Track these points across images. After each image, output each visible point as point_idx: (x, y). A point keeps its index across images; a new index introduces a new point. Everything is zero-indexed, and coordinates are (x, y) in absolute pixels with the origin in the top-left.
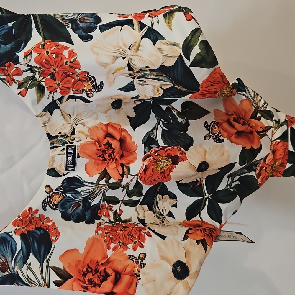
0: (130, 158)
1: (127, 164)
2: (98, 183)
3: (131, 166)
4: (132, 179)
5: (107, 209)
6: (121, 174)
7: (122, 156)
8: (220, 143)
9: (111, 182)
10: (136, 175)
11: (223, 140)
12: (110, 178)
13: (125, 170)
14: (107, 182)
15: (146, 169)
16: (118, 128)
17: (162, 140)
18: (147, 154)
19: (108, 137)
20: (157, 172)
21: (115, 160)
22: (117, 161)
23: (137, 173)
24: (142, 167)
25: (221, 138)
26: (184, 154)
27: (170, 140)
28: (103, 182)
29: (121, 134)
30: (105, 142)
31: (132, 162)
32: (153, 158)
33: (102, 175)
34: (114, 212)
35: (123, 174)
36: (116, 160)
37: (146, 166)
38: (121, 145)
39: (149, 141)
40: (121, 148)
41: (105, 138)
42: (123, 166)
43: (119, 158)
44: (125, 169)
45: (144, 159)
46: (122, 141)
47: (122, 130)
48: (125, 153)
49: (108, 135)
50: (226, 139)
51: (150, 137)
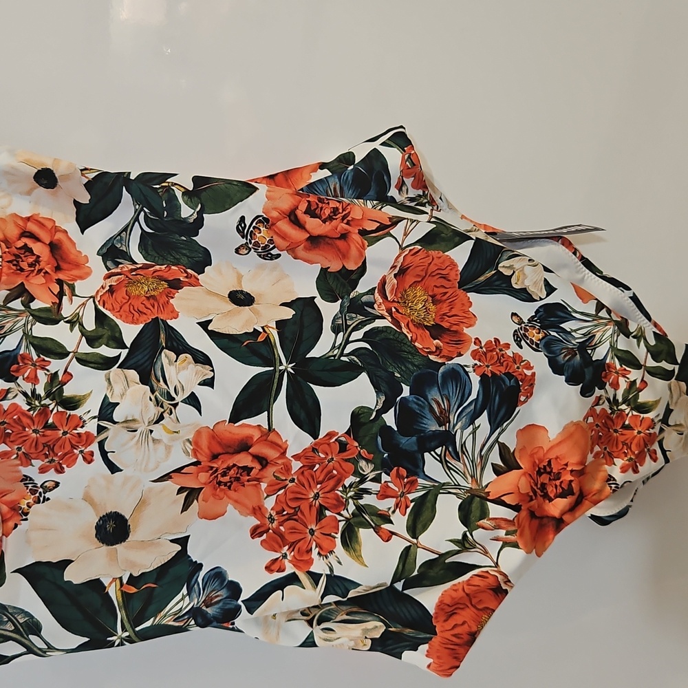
0: (75, 272)
1: (69, 280)
2: (8, 305)
3: (78, 284)
4: (84, 304)
5: (34, 365)
6: (56, 294)
7: (58, 269)
8: (271, 259)
9: (35, 305)
10: (91, 297)
11: (279, 256)
12: (32, 299)
13: (64, 289)
14: (26, 305)
15: (112, 290)
16: (49, 225)
17: (141, 253)
18: (113, 271)
19: (26, 237)
20: (138, 296)
21: (44, 273)
22: (47, 275)
23: (94, 294)
24: (103, 287)
25: (274, 252)
26: (193, 279)
27: (158, 254)
28: (17, 304)
29: (52, 236)
30: (20, 244)
31: (81, 278)
32: (127, 277)
33: (15, 294)
34: (51, 374)
35: (61, 295)
36: (46, 272)
37: (110, 286)
38: (51, 251)
39: (112, 253)
40: (53, 255)
41: (19, 239)
42: (60, 282)
43: (52, 271)
44: (66, 287)
45: (108, 277)
46: (54, 247)
47: (56, 229)
48: (63, 265)
49: (26, 234)
50: (284, 254)
51: (113, 245)
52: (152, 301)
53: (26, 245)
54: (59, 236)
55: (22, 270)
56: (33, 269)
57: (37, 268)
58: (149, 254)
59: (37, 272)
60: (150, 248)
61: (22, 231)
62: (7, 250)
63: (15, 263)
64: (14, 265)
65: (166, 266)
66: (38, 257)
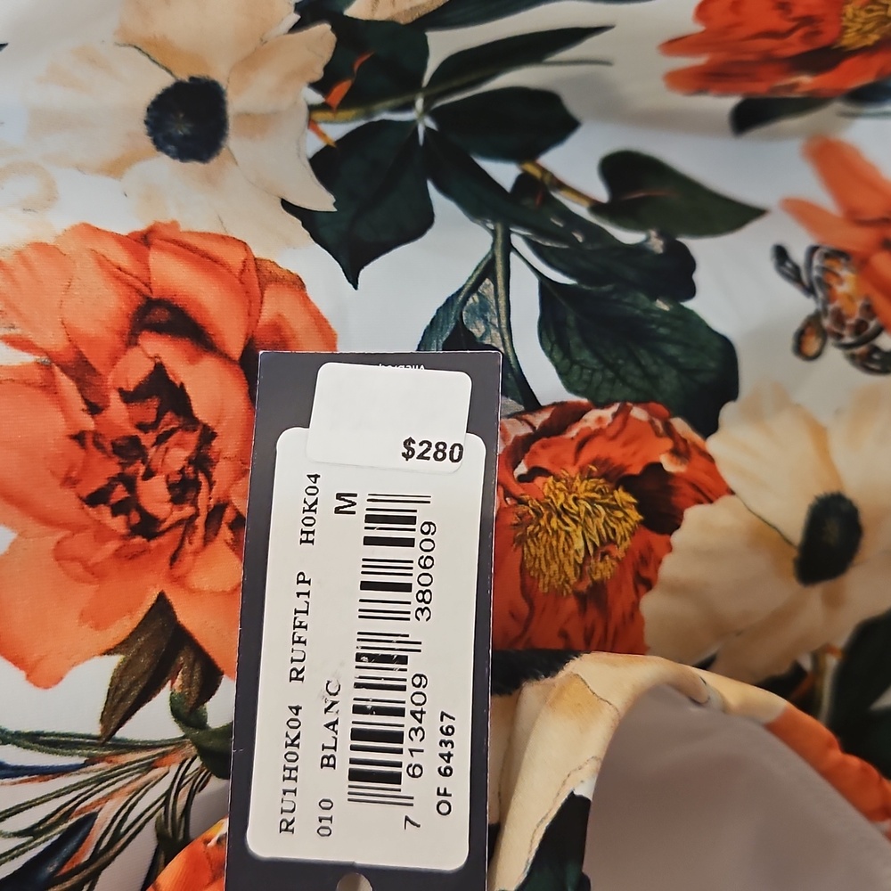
52: (593, 614)
53: (159, 369)
54: (274, 305)
55: (148, 526)
56: (188, 510)
57: (204, 500)
58: (573, 362)
59: (207, 523)
60: (575, 340)
61: (138, 300)
62: (89, 423)
63: (120, 493)
64: (117, 510)
65: (615, 408)
66: (208, 435)
